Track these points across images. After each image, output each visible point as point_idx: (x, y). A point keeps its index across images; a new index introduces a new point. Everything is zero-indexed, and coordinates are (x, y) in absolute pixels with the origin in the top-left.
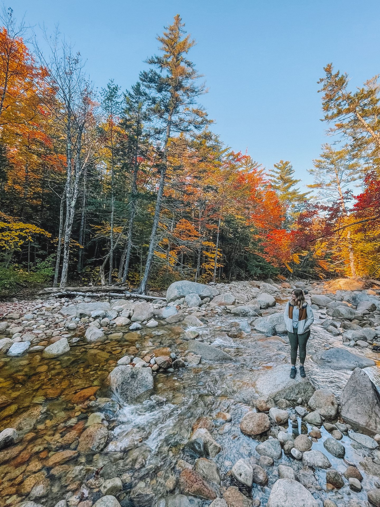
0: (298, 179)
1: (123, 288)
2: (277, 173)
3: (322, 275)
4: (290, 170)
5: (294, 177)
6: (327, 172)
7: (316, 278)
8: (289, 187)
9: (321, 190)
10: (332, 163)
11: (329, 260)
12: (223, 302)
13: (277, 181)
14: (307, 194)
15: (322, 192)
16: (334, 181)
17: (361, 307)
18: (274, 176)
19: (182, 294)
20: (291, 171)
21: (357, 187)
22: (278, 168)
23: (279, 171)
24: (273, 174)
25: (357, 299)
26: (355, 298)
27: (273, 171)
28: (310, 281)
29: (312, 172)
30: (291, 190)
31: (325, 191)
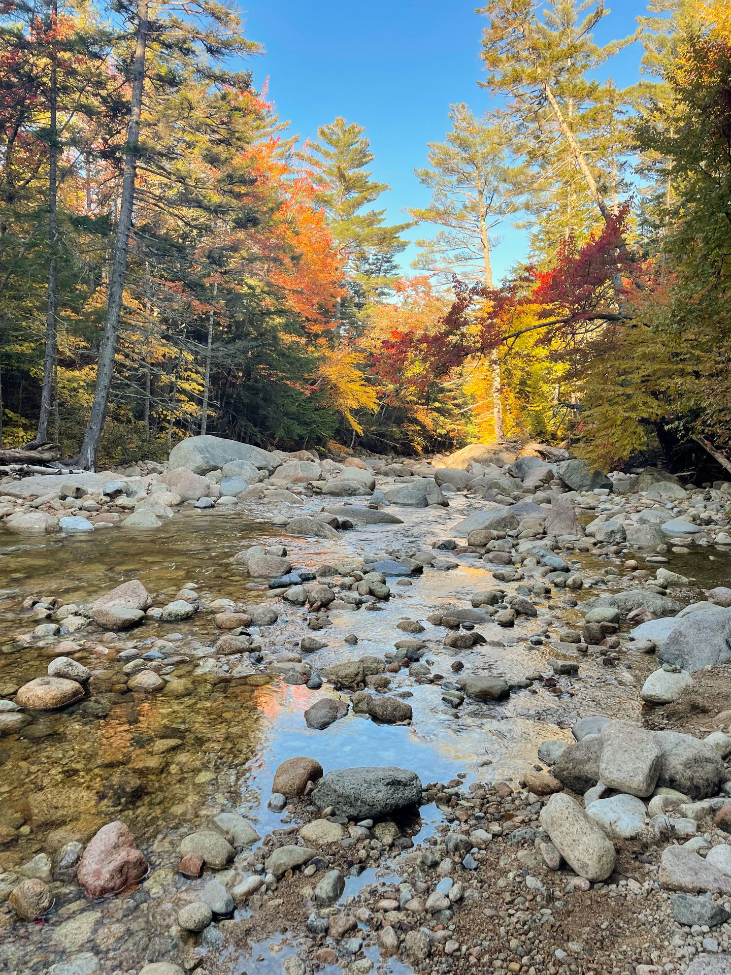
0: (380, 183)
1: (47, 456)
2: (327, 154)
3: (419, 443)
4: (363, 153)
5: (371, 173)
6: (460, 181)
7: (407, 451)
8: (358, 204)
9: (446, 229)
10: (471, 161)
11: (437, 405)
12: (301, 475)
13: (327, 178)
14: (402, 228)
15: (446, 234)
16: (473, 208)
17: (530, 478)
18: (317, 164)
19: (212, 463)
20: (365, 156)
21: (518, 227)
22: (330, 142)
23: (332, 150)
24: (319, 157)
25: (524, 466)
26: (521, 465)
27: (317, 148)
28: (393, 458)
29: (425, 179)
30: (363, 212)
31: (454, 232)
